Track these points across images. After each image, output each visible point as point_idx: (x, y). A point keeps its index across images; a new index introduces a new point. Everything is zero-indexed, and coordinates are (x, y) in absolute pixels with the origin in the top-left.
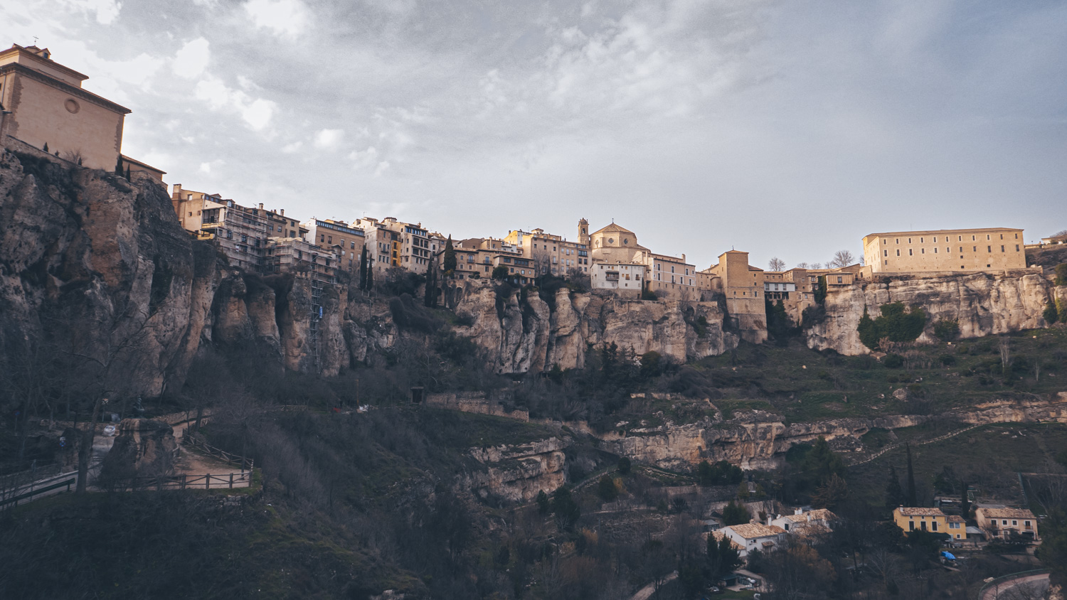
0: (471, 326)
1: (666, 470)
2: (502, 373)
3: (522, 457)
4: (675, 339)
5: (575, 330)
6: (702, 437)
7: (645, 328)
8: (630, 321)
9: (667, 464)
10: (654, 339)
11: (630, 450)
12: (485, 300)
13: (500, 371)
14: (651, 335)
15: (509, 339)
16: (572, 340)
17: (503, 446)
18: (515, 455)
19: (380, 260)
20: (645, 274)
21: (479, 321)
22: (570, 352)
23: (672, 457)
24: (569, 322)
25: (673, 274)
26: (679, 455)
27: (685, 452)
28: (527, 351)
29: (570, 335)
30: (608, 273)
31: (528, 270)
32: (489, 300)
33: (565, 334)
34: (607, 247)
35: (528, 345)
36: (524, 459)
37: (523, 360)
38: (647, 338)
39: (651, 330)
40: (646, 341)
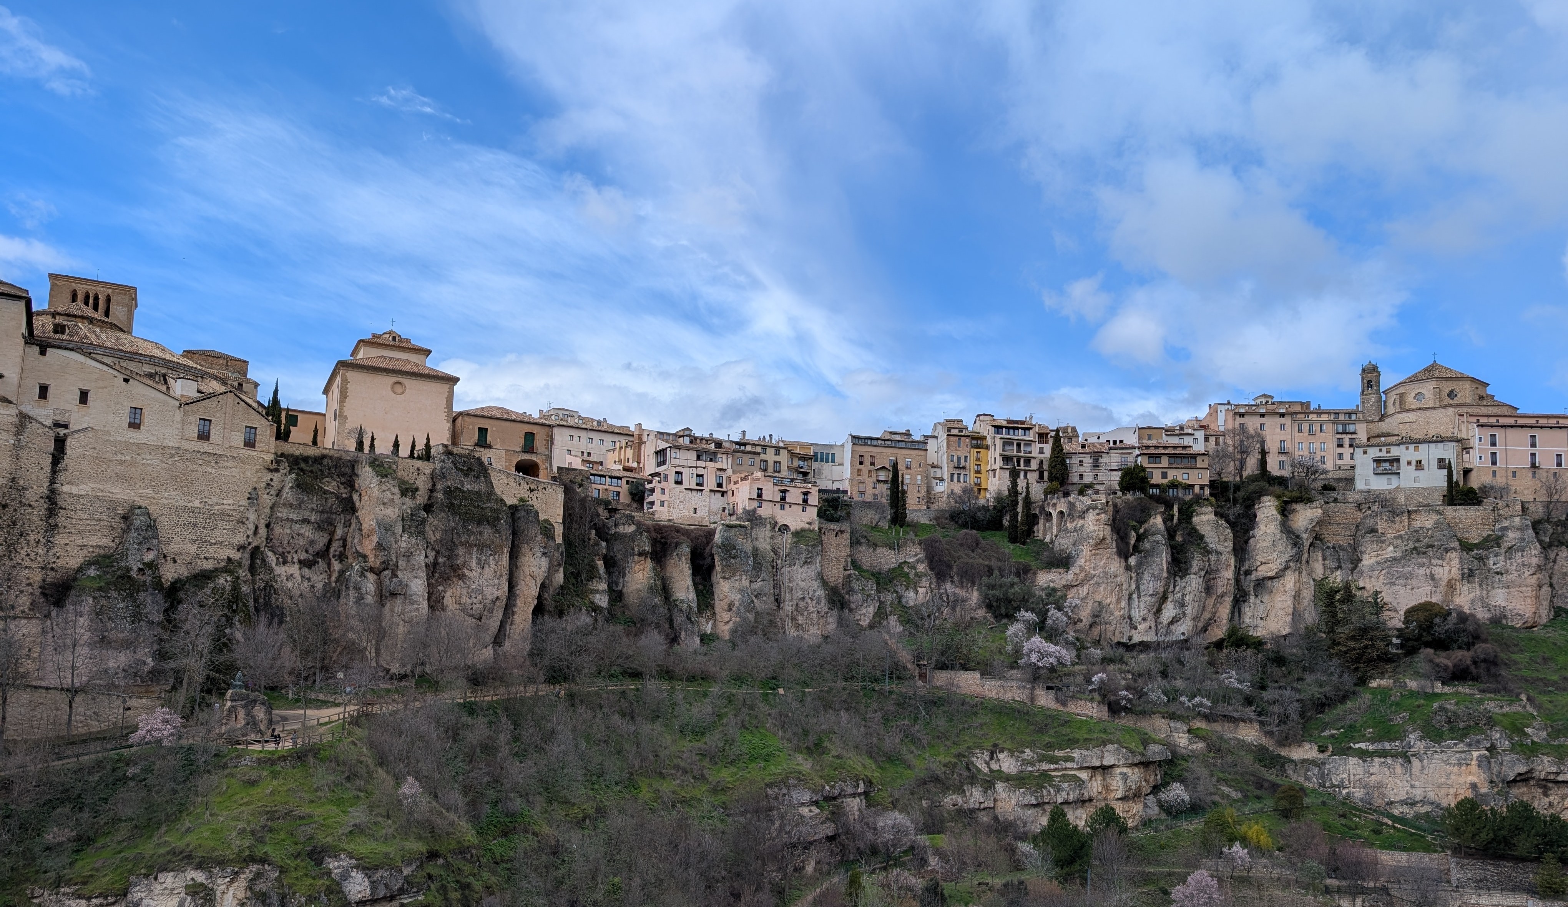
0: (1068, 569)
1: (1401, 820)
2: (1133, 642)
3: (1055, 770)
4: (1513, 576)
5: (1287, 568)
6: (1479, 766)
7: (1442, 558)
8: (1411, 545)
9: (1406, 809)
10: (1463, 578)
11: (1339, 778)
12: (1092, 528)
13: (1130, 638)
14: (1455, 572)
15: (1142, 587)
16: (1284, 585)
17: (1028, 751)
18: (1045, 766)
19: (952, 480)
20: (1460, 456)
21: (1081, 561)
22: (1279, 605)
23: (1418, 798)
24: (1275, 555)
25: (1533, 450)
26: (1431, 795)
27: (1443, 791)
28: (1182, 605)
29: (1277, 577)
30: (1378, 461)
31: (1196, 471)
32: (1096, 528)
33: (1269, 574)
34: (1408, 411)
35: (1183, 595)
36: (1060, 774)
37: (1174, 621)
38: (1445, 578)
39: (1456, 563)
40: (1444, 583)
